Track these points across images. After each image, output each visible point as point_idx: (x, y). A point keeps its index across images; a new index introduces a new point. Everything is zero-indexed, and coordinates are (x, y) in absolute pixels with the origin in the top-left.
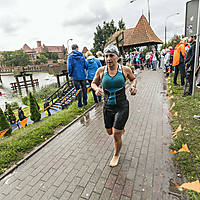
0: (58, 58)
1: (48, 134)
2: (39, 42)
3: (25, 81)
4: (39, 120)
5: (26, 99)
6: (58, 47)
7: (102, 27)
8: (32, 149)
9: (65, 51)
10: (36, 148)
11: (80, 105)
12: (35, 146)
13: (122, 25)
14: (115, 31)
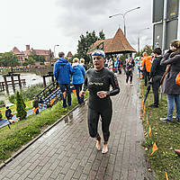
0: (44, 60)
1: (35, 133)
2: (28, 46)
3: (13, 81)
4: (24, 118)
5: (13, 97)
6: (45, 51)
7: (85, 36)
8: (20, 147)
9: (51, 55)
10: (24, 147)
11: (65, 106)
12: (22, 144)
13: (102, 36)
14: (96, 40)
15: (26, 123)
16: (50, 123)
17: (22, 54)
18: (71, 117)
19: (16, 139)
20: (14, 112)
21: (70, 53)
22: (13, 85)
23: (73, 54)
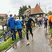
0: (3, 19)
6: (4, 14)
9: (7, 16)
13: (30, 7)
14: (27, 9)
18: (16, 45)
21: (15, 15)
23: (17, 16)
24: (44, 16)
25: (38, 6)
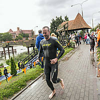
0: (28, 37)
1: (23, 86)
3: (9, 50)
5: (9, 61)
7: (55, 20)
8: (13, 95)
9: (33, 33)
10: (16, 95)
12: (15, 93)
13: (66, 19)
14: (62, 22)
15: (16, 79)
16: (33, 78)
17: (15, 33)
19: (11, 89)
20: (9, 71)
22: (9, 53)
24: (89, 32)
25: (79, 17)
